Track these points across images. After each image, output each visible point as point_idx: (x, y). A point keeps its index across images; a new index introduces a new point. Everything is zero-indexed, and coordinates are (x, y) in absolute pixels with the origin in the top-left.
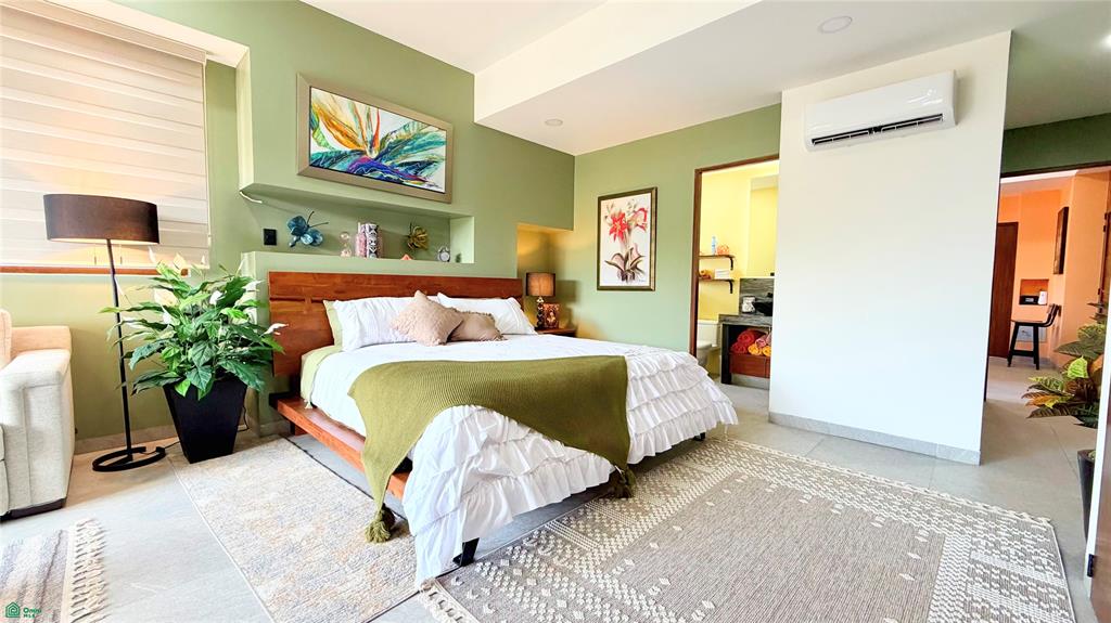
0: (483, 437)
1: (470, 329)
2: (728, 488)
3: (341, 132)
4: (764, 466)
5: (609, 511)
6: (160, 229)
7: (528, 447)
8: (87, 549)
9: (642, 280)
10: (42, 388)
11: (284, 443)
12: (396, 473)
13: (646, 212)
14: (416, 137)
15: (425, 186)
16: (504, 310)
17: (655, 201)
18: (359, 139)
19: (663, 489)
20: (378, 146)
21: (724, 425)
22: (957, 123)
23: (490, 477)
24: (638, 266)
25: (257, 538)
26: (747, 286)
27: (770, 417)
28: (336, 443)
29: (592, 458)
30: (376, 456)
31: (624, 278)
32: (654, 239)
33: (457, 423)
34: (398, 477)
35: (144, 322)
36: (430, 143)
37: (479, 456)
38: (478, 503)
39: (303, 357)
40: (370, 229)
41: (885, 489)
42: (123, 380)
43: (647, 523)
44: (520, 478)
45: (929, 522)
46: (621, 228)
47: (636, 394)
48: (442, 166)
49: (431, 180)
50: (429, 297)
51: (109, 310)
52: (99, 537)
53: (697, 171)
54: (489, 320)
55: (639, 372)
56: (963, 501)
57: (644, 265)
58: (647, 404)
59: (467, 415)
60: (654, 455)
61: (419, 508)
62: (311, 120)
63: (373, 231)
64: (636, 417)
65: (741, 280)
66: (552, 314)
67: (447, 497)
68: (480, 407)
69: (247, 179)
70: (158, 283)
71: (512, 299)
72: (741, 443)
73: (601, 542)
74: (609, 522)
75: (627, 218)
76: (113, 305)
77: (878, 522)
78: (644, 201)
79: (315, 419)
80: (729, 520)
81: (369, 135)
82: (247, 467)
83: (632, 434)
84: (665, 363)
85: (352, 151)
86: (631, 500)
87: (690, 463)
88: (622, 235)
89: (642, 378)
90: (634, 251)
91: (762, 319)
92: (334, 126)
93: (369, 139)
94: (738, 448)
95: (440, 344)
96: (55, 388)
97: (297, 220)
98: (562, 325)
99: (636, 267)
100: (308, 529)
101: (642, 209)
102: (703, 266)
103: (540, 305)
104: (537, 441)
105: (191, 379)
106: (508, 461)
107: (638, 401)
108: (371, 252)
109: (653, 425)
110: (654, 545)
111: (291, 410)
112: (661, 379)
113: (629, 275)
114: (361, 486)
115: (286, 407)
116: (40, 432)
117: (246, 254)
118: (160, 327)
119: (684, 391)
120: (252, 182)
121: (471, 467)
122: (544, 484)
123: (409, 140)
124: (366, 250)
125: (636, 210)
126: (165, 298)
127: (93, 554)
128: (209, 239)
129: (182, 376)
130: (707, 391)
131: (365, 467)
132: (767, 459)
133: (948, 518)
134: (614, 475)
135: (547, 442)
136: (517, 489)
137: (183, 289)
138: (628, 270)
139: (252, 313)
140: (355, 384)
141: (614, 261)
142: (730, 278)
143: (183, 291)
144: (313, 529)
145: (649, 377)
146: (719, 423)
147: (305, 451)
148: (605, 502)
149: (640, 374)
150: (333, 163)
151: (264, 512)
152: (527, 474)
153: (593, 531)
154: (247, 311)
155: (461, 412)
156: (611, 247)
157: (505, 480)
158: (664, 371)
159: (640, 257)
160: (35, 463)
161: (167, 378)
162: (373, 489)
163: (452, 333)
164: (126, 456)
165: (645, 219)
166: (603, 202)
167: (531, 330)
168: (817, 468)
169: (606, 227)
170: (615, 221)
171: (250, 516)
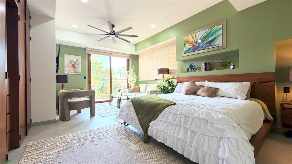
3: (190, 43)
14: (210, 33)
36: (215, 32)
48: (220, 37)
49: (215, 44)
62: (184, 44)
63: (204, 64)
85: (192, 47)
93: (196, 41)
97: (190, 65)
108: (204, 70)
123: (208, 35)
150: (188, 51)
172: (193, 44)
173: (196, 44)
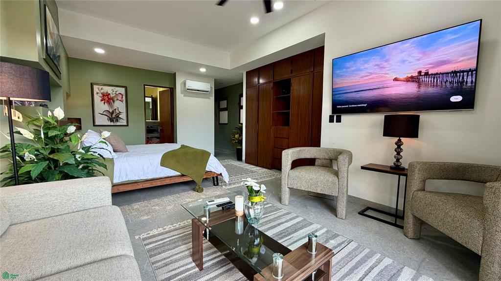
9: (123, 122)
13: (122, 95)
24: (120, 116)
31: (111, 120)
32: (127, 106)
46: (107, 99)
53: (144, 85)
57: (123, 116)
75: (112, 96)
78: (121, 90)
88: (109, 103)
90: (116, 110)
99: (118, 116)
101: (120, 94)
113: (115, 120)
125: (117, 93)
138: (113, 117)
141: (104, 113)
156: (102, 107)
159: (120, 112)
165: (122, 98)
166: (95, 86)
169: (97, 97)
170: (104, 95)
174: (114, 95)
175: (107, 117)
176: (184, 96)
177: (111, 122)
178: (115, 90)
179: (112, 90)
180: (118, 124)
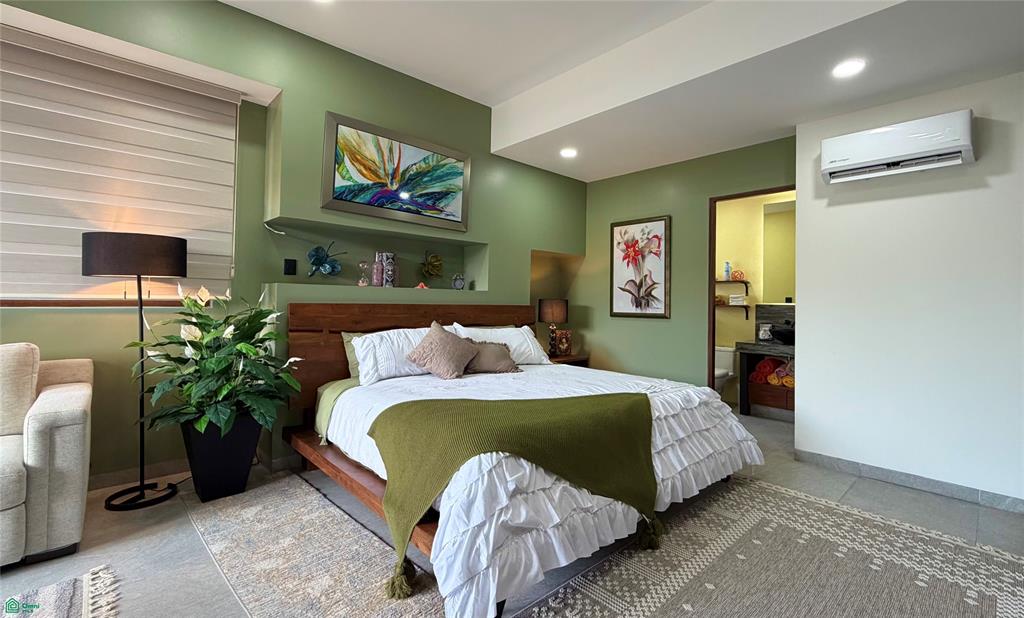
0: (511, 487)
1: (486, 360)
2: (758, 538)
3: (365, 167)
4: (792, 511)
5: (637, 565)
6: (188, 262)
7: (557, 496)
8: (102, 601)
9: (658, 308)
10: (67, 428)
11: (297, 479)
12: (421, 523)
13: (660, 239)
14: (435, 168)
15: (443, 216)
16: (519, 339)
17: (669, 228)
18: (381, 173)
19: (689, 539)
20: (398, 178)
21: (751, 466)
22: (976, 159)
23: (520, 531)
24: (653, 293)
25: (274, 592)
26: (764, 313)
27: (796, 454)
28: (354, 486)
29: (620, 506)
30: (398, 504)
31: (638, 304)
32: (668, 267)
33: (485, 472)
34: (422, 528)
35: (168, 357)
36: (448, 174)
37: (507, 507)
38: (510, 559)
39: (320, 390)
40: (388, 259)
41: (922, 540)
42: (142, 415)
43: (678, 580)
44: (550, 532)
45: (976, 581)
46: (635, 254)
47: (661, 435)
48: (460, 196)
49: (448, 210)
50: (446, 328)
51: (134, 344)
52: (113, 587)
53: (711, 199)
54: (504, 349)
55: (663, 411)
56: (1008, 556)
57: (659, 292)
58: (672, 445)
59: (495, 463)
60: (681, 501)
61: (450, 567)
62: (336, 155)
63: (390, 260)
64: (662, 460)
65: (757, 306)
66: (564, 340)
67: (478, 554)
68: (508, 454)
69: (273, 211)
70: (183, 317)
71: (526, 327)
72: (764, 485)
73: (632, 603)
74: (637, 578)
75: (641, 244)
76: (138, 340)
77: (922, 580)
78: (658, 228)
79: (330, 457)
80: (763, 577)
81: (390, 168)
82: (259, 508)
83: (659, 480)
84: (688, 400)
85: (375, 184)
86: (657, 553)
87: (715, 508)
88: (635, 262)
89: (666, 418)
90: (648, 278)
91: (780, 349)
92: (358, 160)
93: (391, 172)
94: (762, 491)
95: (457, 377)
96: (80, 426)
97: (317, 250)
98: (574, 352)
99: (650, 294)
100: (326, 581)
101: (656, 236)
102: (719, 292)
103: (553, 332)
104: (564, 489)
105: (209, 416)
106: (537, 511)
107: (664, 442)
108: (387, 281)
109: (680, 469)
110: (687, 607)
111: (307, 446)
112: (685, 416)
113: (643, 302)
114: (377, 531)
115: (301, 443)
116: (62, 473)
117: (267, 285)
118: (183, 361)
119: (707, 430)
120: (278, 215)
121: (501, 519)
122: (573, 536)
123: (429, 172)
124: (383, 278)
125: (650, 237)
126: (189, 332)
127: (109, 607)
128: (233, 270)
129: (201, 413)
130: (731, 428)
131: (387, 515)
132: (794, 504)
133: (995, 576)
134: (641, 524)
135: (574, 491)
136: (547, 543)
137: (206, 322)
138: (642, 296)
139: (271, 344)
140: (375, 423)
141: (627, 287)
142: (745, 304)
143: (206, 325)
144: (332, 582)
145: (673, 416)
146: (745, 463)
147: (318, 489)
148: (630, 554)
149: (664, 413)
150: (355, 196)
151: (280, 561)
152: (557, 526)
153: (621, 590)
154: (267, 343)
155: (488, 460)
156: (624, 273)
157: (534, 532)
158: (688, 408)
159: (655, 283)
160: (54, 505)
161: (186, 414)
162: (394, 538)
163: (468, 365)
164: (138, 493)
165: (659, 246)
166: (617, 230)
167: (546, 360)
168: (848, 514)
169: (618, 254)
170: (628, 247)
171: (266, 565)
172: (378, 176)
173: (392, 184)
174: (646, 241)
175: (630, 295)
176: (830, 205)
177: (637, 307)
178: (646, 231)
179: (643, 230)
180: (649, 311)
